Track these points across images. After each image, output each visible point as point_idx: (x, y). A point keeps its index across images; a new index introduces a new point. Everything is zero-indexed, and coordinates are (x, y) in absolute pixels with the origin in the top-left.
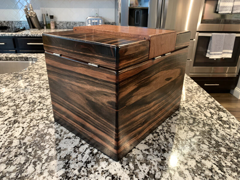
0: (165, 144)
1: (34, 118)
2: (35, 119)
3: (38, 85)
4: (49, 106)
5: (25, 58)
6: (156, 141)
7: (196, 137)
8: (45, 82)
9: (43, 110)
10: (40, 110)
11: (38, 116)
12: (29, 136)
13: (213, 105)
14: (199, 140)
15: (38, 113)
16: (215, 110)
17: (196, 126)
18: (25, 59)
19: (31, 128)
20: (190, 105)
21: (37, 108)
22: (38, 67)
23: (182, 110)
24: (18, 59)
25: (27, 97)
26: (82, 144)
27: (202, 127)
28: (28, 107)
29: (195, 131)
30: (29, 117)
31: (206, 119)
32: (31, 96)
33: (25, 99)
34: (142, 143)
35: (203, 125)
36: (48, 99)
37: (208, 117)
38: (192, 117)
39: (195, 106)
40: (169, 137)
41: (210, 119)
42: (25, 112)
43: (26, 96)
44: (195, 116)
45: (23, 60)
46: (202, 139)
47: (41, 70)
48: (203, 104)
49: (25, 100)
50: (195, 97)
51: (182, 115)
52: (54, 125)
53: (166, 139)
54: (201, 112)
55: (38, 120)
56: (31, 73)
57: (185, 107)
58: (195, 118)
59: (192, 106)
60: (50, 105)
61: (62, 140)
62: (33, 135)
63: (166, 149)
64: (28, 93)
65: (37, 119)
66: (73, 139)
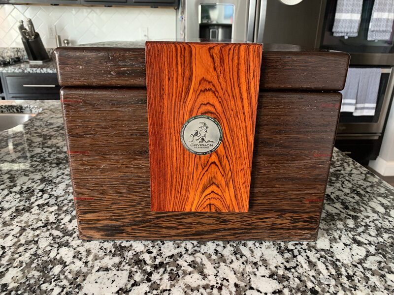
0: (313, 276)
1: (29, 226)
2: (31, 227)
3: (40, 157)
4: (63, 198)
5: (18, 108)
6: (293, 270)
7: (371, 258)
8: (53, 151)
9: (49, 206)
10: (41, 207)
11: (38, 220)
12: (16, 267)
13: (383, 190)
14: (379, 265)
15: (39, 214)
16: (388, 199)
17: (363, 232)
18: (17, 110)
19: (22, 249)
20: (339, 190)
21: (37, 203)
22: (42, 123)
23: (326, 200)
24: (4, 110)
25: (16, 181)
26: (135, 284)
27: (377, 235)
28: (18, 200)
29: (366, 244)
30: (17, 222)
31: (378, 218)
32: (25, 179)
33: (12, 184)
34: (264, 276)
35: (377, 230)
36: (60, 183)
37: (380, 214)
38: (350, 215)
39: (349, 192)
40: (317, 260)
41: (386, 217)
42: (10, 212)
43: (14, 177)
44: (355, 212)
45: (13, 111)
46: (385, 262)
47: (46, 129)
48: (362, 187)
49: (11, 187)
50: (342, 174)
51: (330, 211)
52: (72, 238)
53: (312, 265)
54: (363, 203)
55: (37, 229)
56: (28, 135)
57: (330, 194)
58: (355, 216)
59: (343, 191)
60: (63, 196)
61: (89, 275)
62: (24, 265)
63: (317, 288)
64: (19, 172)
65: (35, 226)
66: (115, 272)
